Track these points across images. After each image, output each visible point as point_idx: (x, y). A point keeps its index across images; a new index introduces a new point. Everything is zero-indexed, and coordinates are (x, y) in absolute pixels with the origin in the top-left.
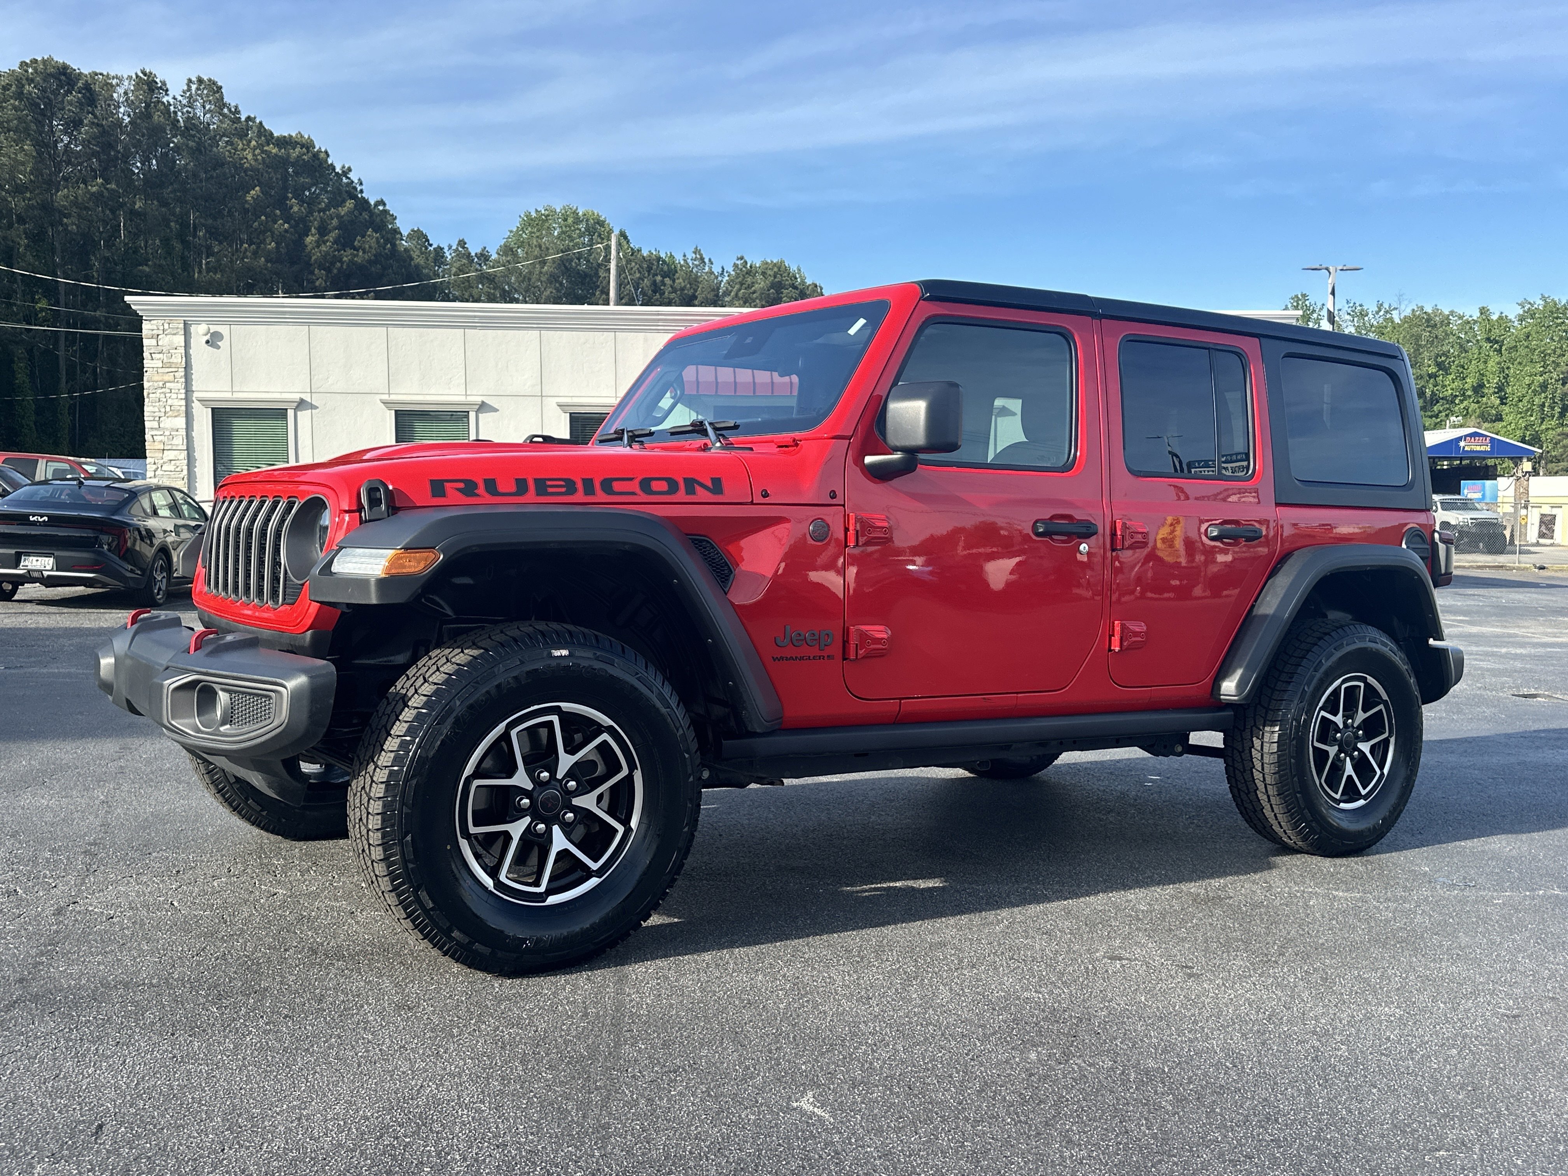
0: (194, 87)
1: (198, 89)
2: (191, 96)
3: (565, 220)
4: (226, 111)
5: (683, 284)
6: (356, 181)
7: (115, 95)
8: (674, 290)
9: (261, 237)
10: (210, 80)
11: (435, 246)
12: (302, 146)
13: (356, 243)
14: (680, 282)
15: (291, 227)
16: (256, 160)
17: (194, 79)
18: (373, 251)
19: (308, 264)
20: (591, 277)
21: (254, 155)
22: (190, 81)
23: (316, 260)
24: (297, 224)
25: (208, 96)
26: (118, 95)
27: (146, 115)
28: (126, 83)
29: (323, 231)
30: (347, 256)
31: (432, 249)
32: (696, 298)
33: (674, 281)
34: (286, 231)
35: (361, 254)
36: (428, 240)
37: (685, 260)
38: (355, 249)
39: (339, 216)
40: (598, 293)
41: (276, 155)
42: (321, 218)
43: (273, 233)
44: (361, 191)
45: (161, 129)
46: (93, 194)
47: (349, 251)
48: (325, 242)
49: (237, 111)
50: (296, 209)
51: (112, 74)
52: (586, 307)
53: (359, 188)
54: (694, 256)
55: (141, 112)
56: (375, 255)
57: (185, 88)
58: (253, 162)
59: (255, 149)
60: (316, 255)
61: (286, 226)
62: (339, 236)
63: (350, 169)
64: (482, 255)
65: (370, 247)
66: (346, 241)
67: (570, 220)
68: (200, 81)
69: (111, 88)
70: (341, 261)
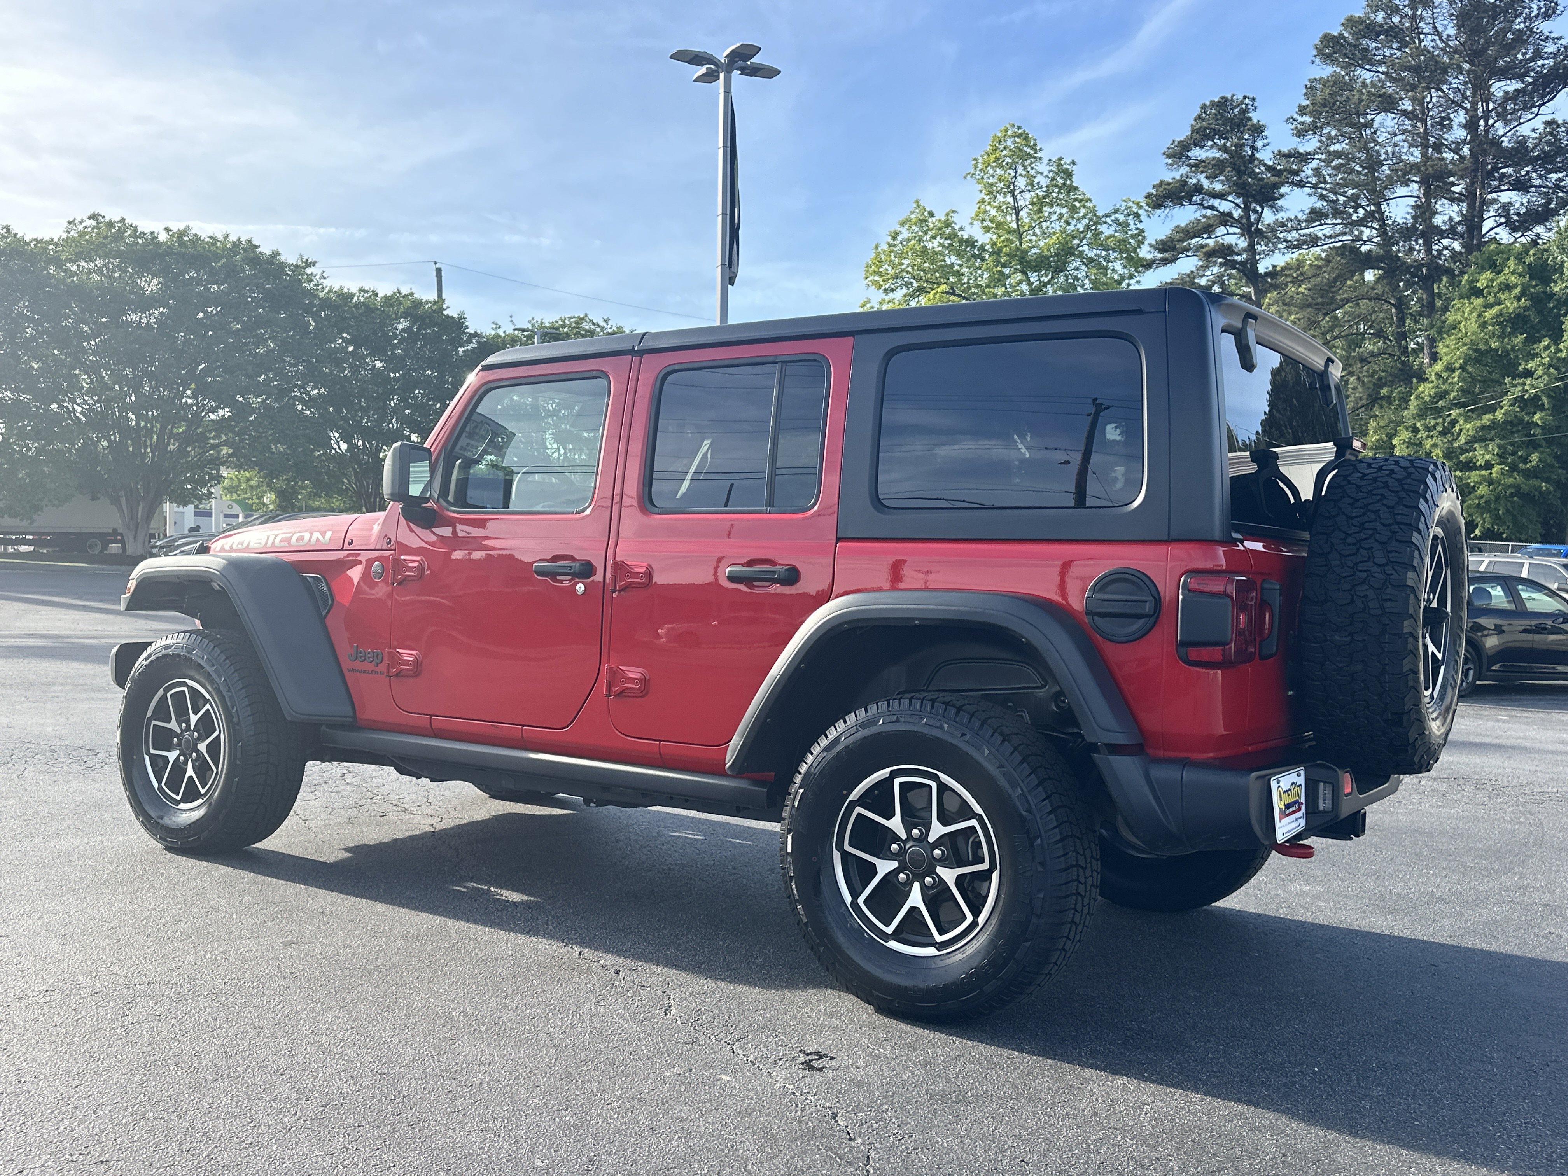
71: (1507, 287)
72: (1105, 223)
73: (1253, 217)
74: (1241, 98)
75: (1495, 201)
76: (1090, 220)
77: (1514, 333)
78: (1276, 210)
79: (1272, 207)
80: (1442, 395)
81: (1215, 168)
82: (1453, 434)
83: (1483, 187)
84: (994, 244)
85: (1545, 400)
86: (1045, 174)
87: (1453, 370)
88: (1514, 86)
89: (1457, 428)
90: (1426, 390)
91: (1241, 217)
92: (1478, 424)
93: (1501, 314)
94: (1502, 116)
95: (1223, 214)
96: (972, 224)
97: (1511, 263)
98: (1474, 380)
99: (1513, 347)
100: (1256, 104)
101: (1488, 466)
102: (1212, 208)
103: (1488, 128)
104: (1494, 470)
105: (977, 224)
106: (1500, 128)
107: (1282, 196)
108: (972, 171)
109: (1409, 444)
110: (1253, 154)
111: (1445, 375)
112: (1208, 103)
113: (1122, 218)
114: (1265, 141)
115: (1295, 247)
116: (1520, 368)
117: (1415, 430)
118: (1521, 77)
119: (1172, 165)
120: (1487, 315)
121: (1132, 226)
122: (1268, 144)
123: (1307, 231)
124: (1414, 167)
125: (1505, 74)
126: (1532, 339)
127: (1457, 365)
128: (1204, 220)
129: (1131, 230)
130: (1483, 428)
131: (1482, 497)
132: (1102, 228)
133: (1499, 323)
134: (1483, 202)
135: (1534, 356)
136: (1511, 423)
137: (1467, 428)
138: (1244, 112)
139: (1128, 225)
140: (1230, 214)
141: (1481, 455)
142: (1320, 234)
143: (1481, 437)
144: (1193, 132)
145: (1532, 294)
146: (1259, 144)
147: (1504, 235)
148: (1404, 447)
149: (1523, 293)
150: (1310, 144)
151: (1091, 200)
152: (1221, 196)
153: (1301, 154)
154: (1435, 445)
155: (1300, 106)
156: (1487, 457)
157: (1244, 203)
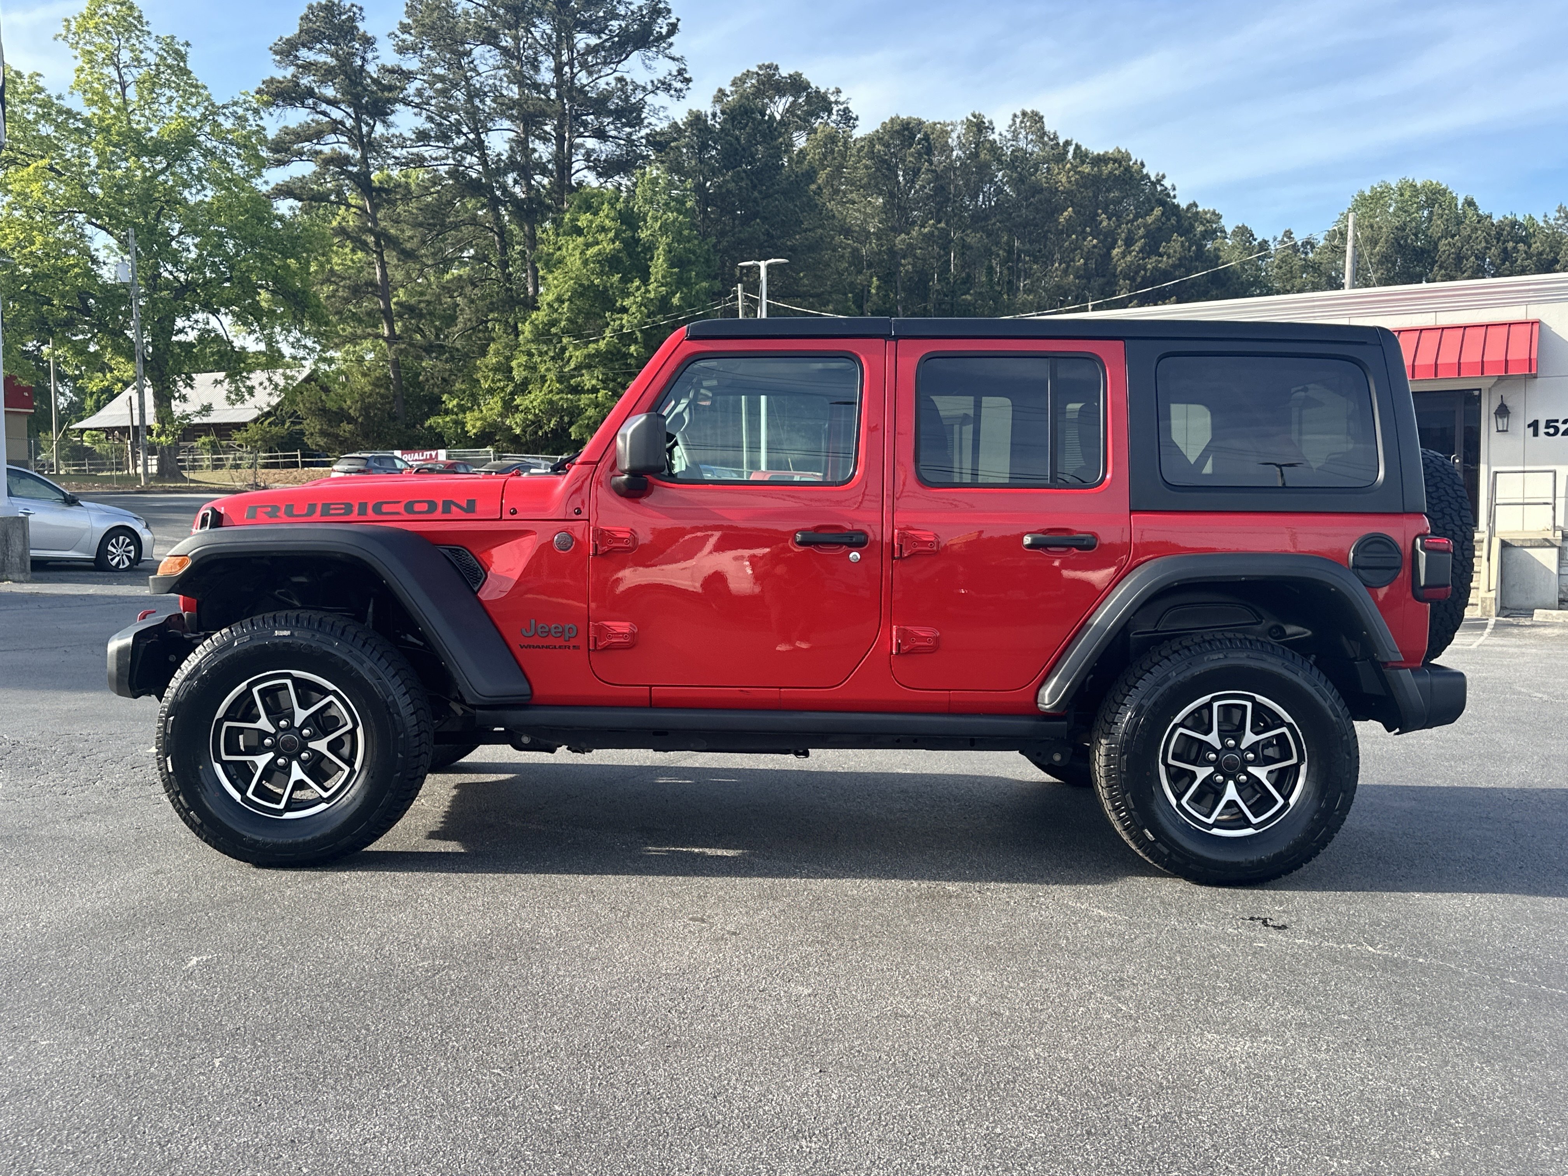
0: (1018, 121)
1: (1022, 122)
2: (1015, 130)
3: (1402, 195)
4: (1046, 139)
5: (1541, 249)
6: (1169, 187)
7: (950, 140)
8: (1529, 256)
9: (1071, 255)
10: (1033, 112)
11: (1260, 240)
12: (1115, 161)
13: (1161, 249)
14: (1536, 246)
15: (1100, 241)
16: (1070, 182)
17: (1019, 113)
18: (1178, 255)
19: (1114, 275)
20: (1429, 252)
21: (1068, 177)
22: (1015, 116)
23: (1121, 272)
24: (1106, 238)
25: (1031, 127)
26: (953, 141)
27: (975, 155)
28: (959, 127)
29: (1129, 242)
30: (1151, 263)
31: (1255, 243)
32: (1558, 261)
33: (1530, 247)
34: (1094, 246)
35: (1165, 259)
36: (1252, 235)
37: (1545, 221)
38: (1161, 255)
39: (1145, 226)
40: (1436, 268)
41: (1089, 174)
42: (1128, 229)
43: (1082, 250)
44: (1175, 197)
45: (985, 166)
46: (925, 235)
47: (1154, 258)
48: (1130, 253)
49: (1056, 137)
50: (1105, 224)
51: (948, 121)
52: (1424, 285)
53: (1172, 194)
54: (1558, 215)
55: (971, 153)
56: (1179, 259)
57: (1011, 122)
58: (1067, 185)
59: (1069, 170)
60: (1122, 266)
61: (1095, 241)
62: (1145, 244)
63: (1164, 177)
64: (1308, 243)
65: (1175, 252)
66: (1152, 248)
67: (1407, 194)
68: (1024, 114)
69: (945, 134)
70: (1145, 270)
71: (603, 229)
72: (224, 114)
73: (365, 129)
74: (348, 6)
75: (582, 145)
76: (206, 108)
77: (610, 274)
78: (387, 125)
79: (384, 122)
80: (553, 323)
81: (327, 74)
82: (562, 360)
83: (570, 132)
84: (101, 120)
85: (638, 334)
86: (155, 51)
87: (563, 302)
88: (594, 41)
89: (567, 354)
90: (540, 316)
91: (353, 127)
92: (585, 352)
93: (599, 253)
94: (584, 65)
95: (335, 121)
96: (72, 93)
97: (606, 206)
98: (580, 311)
99: (612, 285)
100: (363, 14)
101: (594, 390)
102: (324, 113)
103: (573, 76)
104: (600, 395)
105: (78, 95)
106: (583, 78)
107: (393, 112)
108: (64, 33)
109: (526, 367)
110: (363, 65)
111: (556, 305)
112: (315, 4)
113: (240, 111)
114: (375, 54)
115: (402, 164)
116: (618, 304)
117: (530, 354)
118: (598, 33)
119: (280, 62)
120: (590, 252)
121: (252, 122)
122: (378, 57)
123: (415, 150)
124: (514, 104)
125: (586, 26)
126: (625, 280)
127: (566, 297)
128: (314, 125)
129: (251, 126)
130: (589, 356)
131: (590, 418)
132: (221, 119)
133: (599, 262)
134: (571, 146)
135: (628, 295)
136: (611, 353)
137: (576, 355)
138: (352, 19)
139: (247, 120)
140: (342, 123)
141: (588, 380)
142: (426, 155)
143: (587, 365)
144: (301, 31)
145: (623, 238)
146: (369, 56)
147: (592, 180)
148: (521, 369)
149: (617, 236)
150: (412, 63)
151: (205, 88)
152: (333, 103)
153: (403, 71)
154: (548, 370)
155: (401, 23)
156: (594, 382)
157: (355, 112)
